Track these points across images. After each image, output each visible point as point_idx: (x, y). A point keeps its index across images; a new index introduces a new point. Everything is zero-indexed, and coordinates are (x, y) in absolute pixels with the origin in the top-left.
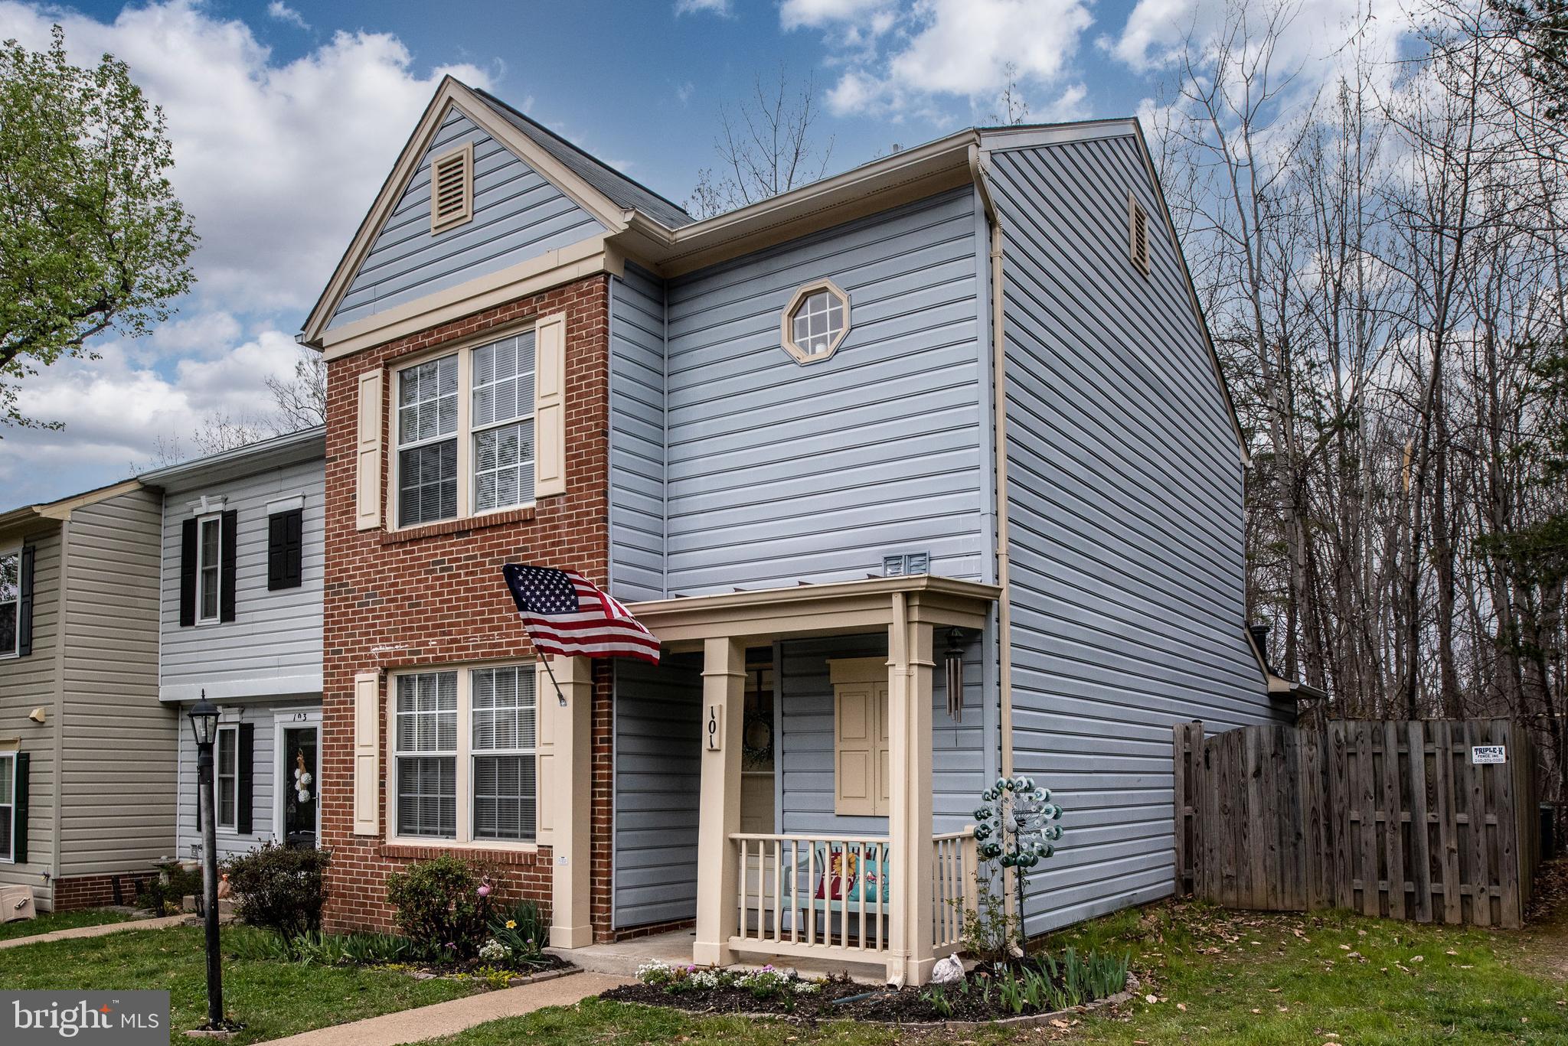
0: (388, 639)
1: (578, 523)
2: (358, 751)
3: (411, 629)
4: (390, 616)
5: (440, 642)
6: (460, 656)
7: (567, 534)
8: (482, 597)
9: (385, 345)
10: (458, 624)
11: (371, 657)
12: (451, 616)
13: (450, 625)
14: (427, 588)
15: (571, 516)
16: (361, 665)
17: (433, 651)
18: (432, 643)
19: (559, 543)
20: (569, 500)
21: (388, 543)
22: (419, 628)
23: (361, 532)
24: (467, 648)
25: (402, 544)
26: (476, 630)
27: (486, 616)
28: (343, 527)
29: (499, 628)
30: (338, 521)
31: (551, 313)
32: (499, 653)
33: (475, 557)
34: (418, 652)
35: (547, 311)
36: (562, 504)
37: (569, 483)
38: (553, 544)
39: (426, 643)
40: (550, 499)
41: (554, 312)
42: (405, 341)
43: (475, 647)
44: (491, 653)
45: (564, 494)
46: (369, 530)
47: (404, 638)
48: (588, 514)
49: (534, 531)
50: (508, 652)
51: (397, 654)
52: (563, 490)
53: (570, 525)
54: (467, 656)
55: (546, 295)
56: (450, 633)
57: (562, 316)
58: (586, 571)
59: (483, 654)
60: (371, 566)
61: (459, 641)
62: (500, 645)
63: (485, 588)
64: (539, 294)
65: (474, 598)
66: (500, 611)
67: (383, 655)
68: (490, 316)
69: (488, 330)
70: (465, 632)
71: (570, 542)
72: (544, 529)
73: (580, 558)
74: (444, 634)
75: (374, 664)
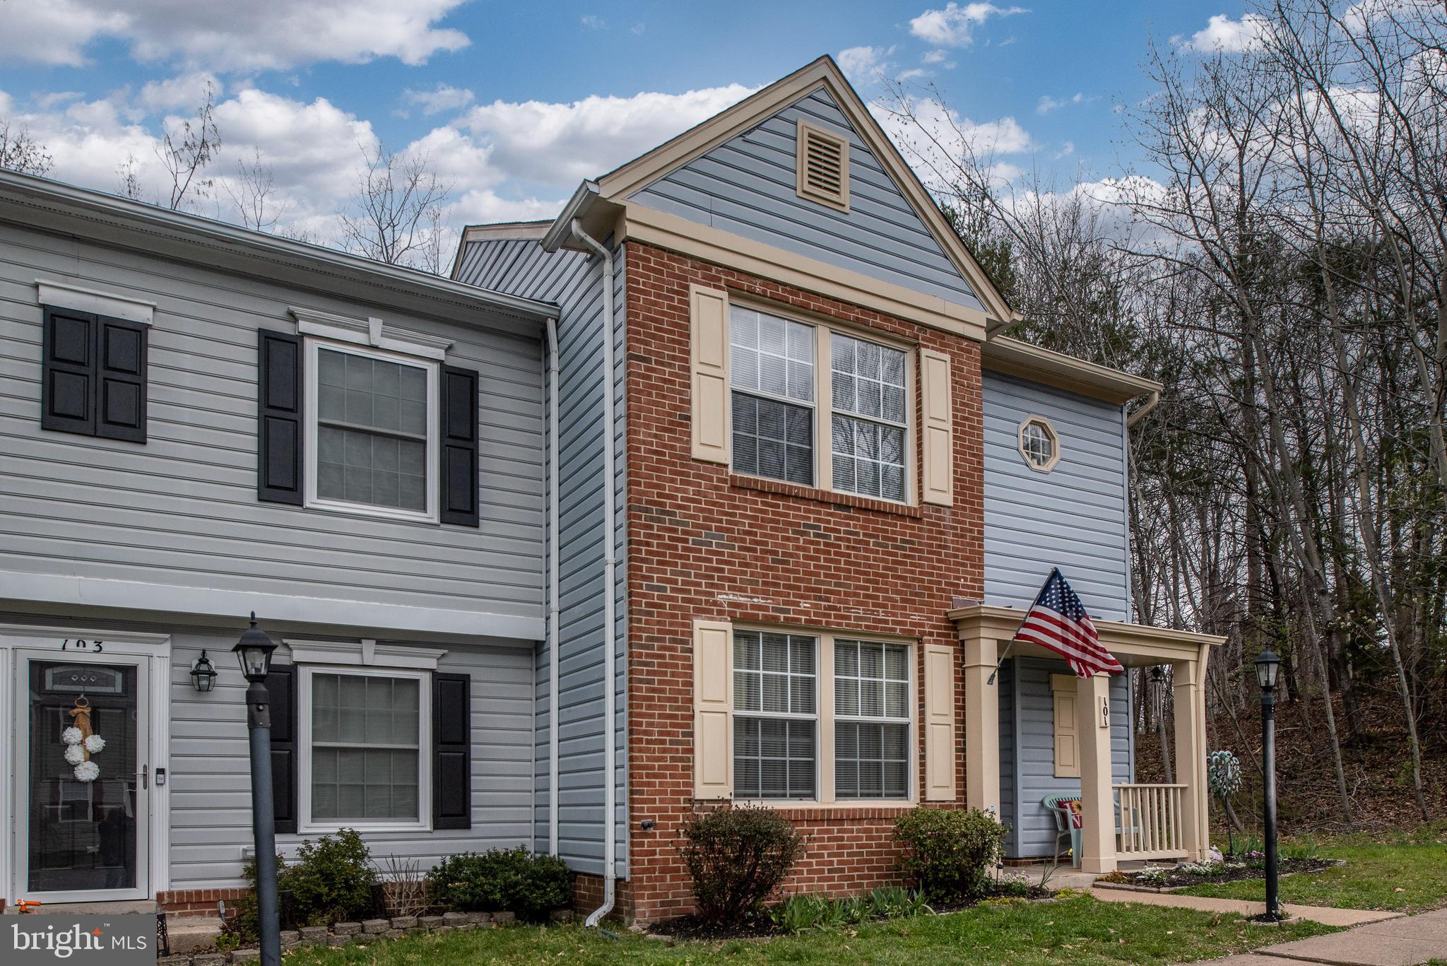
0: (741, 590)
1: (963, 536)
2: (698, 705)
3: (777, 585)
4: (747, 565)
5: (815, 606)
6: (838, 624)
7: (953, 542)
8: (867, 574)
9: (730, 270)
10: (838, 593)
11: (715, 603)
12: (829, 584)
13: (826, 591)
14: (798, 548)
15: (956, 528)
16: (699, 611)
17: (806, 613)
18: (805, 605)
19: (945, 547)
20: (954, 514)
21: (737, 486)
22: (785, 586)
23: (695, 460)
24: (849, 618)
25: (762, 493)
26: (859, 603)
27: (870, 592)
28: (665, 446)
29: (885, 606)
30: (656, 436)
31: (933, 348)
32: (885, 629)
33: (857, 534)
34: (788, 611)
35: (931, 345)
36: (947, 515)
37: (955, 500)
38: (940, 546)
39: (797, 604)
40: (938, 507)
41: (937, 350)
42: (758, 281)
43: (857, 618)
44: (876, 628)
45: (949, 507)
46: (711, 463)
47: (765, 592)
48: (971, 531)
49: (920, 529)
50: (895, 630)
51: (754, 607)
52: (951, 504)
53: (955, 535)
54: (847, 625)
55: (928, 331)
56: (828, 600)
57: (947, 357)
58: (969, 577)
59: (867, 627)
60: (714, 504)
61: (839, 610)
62: (886, 622)
63: (870, 566)
64: (924, 326)
65: (857, 572)
66: (886, 591)
67: (731, 604)
68: (868, 315)
69: (863, 326)
70: (847, 602)
71: (954, 549)
72: (930, 531)
73: (964, 565)
74: (820, 599)
75: (720, 613)
